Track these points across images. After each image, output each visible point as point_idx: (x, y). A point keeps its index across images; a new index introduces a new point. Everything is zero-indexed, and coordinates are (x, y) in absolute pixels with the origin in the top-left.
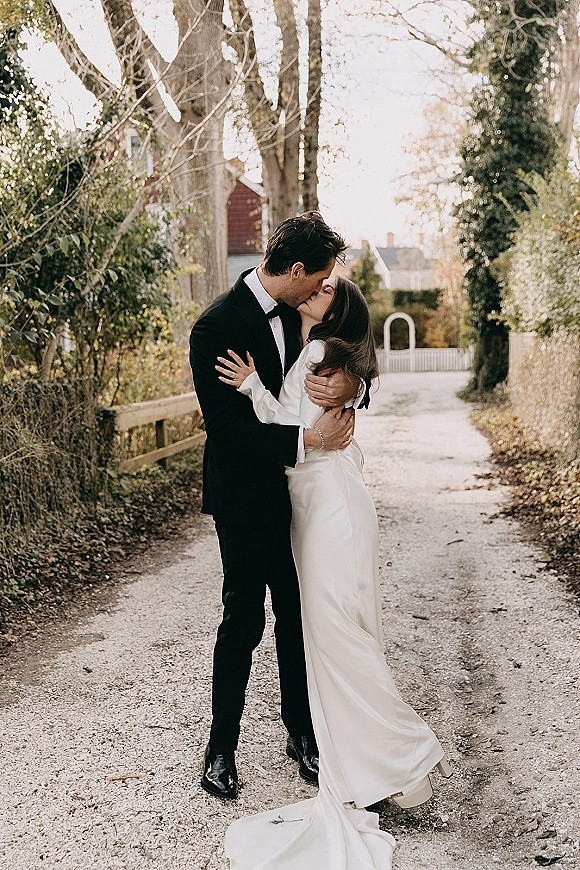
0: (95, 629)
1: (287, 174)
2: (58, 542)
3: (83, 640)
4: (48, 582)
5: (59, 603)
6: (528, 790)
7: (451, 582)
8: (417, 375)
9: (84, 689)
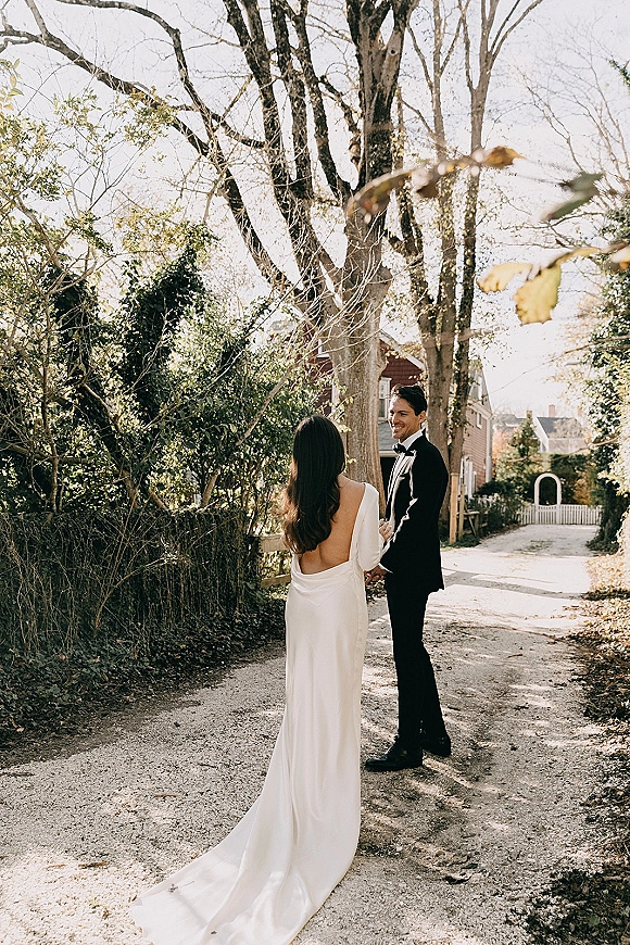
0: (196, 698)
1: (443, 355)
2: (194, 634)
3: (182, 705)
4: (175, 662)
5: (178, 677)
6: (473, 835)
7: (494, 685)
8: (561, 527)
9: (169, 737)
